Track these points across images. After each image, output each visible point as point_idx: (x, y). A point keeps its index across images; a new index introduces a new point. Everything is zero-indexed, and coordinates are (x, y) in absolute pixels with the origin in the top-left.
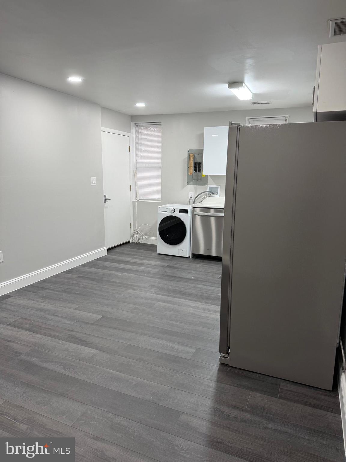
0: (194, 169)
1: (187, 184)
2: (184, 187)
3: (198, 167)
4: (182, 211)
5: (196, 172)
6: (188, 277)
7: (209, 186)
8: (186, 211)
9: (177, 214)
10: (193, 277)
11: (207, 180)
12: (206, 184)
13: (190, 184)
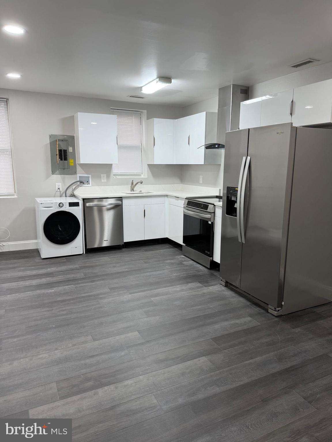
0: (59, 157)
1: (52, 174)
2: (47, 177)
3: (63, 155)
4: (71, 204)
5: (61, 160)
6: (121, 271)
7: (78, 175)
8: (76, 204)
9: (67, 208)
10: (127, 268)
11: (76, 169)
12: (75, 173)
13: (55, 173)
